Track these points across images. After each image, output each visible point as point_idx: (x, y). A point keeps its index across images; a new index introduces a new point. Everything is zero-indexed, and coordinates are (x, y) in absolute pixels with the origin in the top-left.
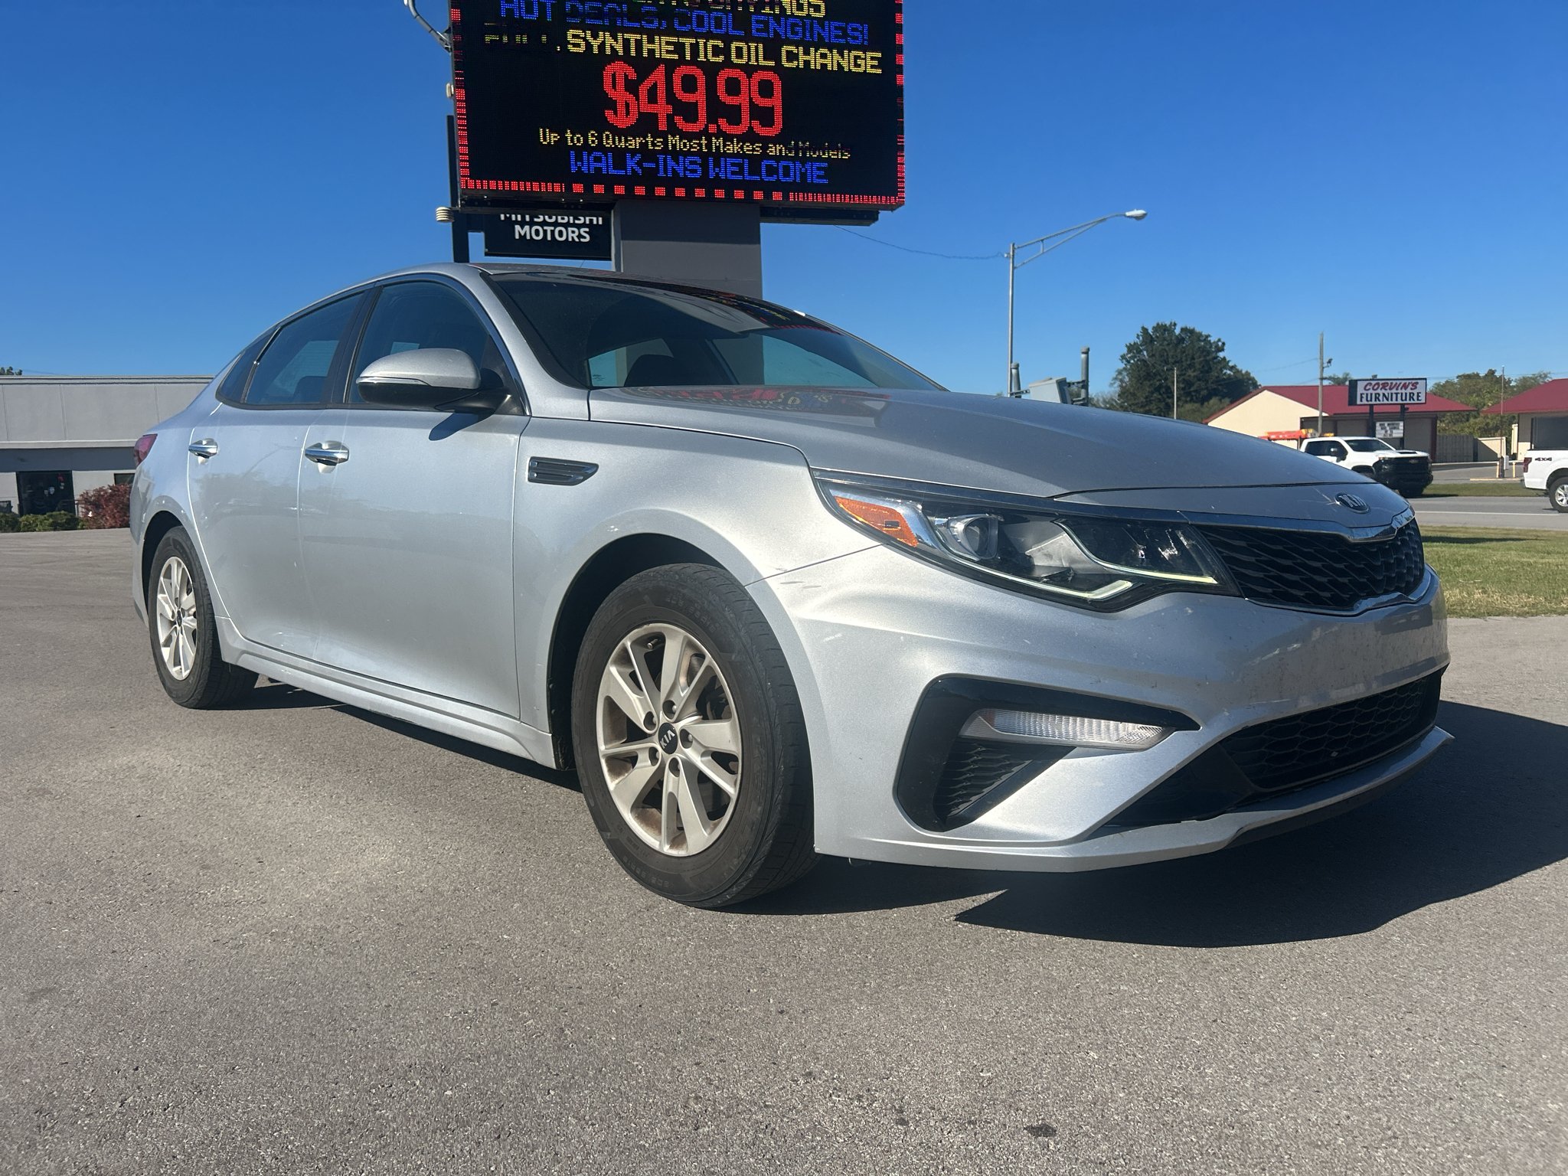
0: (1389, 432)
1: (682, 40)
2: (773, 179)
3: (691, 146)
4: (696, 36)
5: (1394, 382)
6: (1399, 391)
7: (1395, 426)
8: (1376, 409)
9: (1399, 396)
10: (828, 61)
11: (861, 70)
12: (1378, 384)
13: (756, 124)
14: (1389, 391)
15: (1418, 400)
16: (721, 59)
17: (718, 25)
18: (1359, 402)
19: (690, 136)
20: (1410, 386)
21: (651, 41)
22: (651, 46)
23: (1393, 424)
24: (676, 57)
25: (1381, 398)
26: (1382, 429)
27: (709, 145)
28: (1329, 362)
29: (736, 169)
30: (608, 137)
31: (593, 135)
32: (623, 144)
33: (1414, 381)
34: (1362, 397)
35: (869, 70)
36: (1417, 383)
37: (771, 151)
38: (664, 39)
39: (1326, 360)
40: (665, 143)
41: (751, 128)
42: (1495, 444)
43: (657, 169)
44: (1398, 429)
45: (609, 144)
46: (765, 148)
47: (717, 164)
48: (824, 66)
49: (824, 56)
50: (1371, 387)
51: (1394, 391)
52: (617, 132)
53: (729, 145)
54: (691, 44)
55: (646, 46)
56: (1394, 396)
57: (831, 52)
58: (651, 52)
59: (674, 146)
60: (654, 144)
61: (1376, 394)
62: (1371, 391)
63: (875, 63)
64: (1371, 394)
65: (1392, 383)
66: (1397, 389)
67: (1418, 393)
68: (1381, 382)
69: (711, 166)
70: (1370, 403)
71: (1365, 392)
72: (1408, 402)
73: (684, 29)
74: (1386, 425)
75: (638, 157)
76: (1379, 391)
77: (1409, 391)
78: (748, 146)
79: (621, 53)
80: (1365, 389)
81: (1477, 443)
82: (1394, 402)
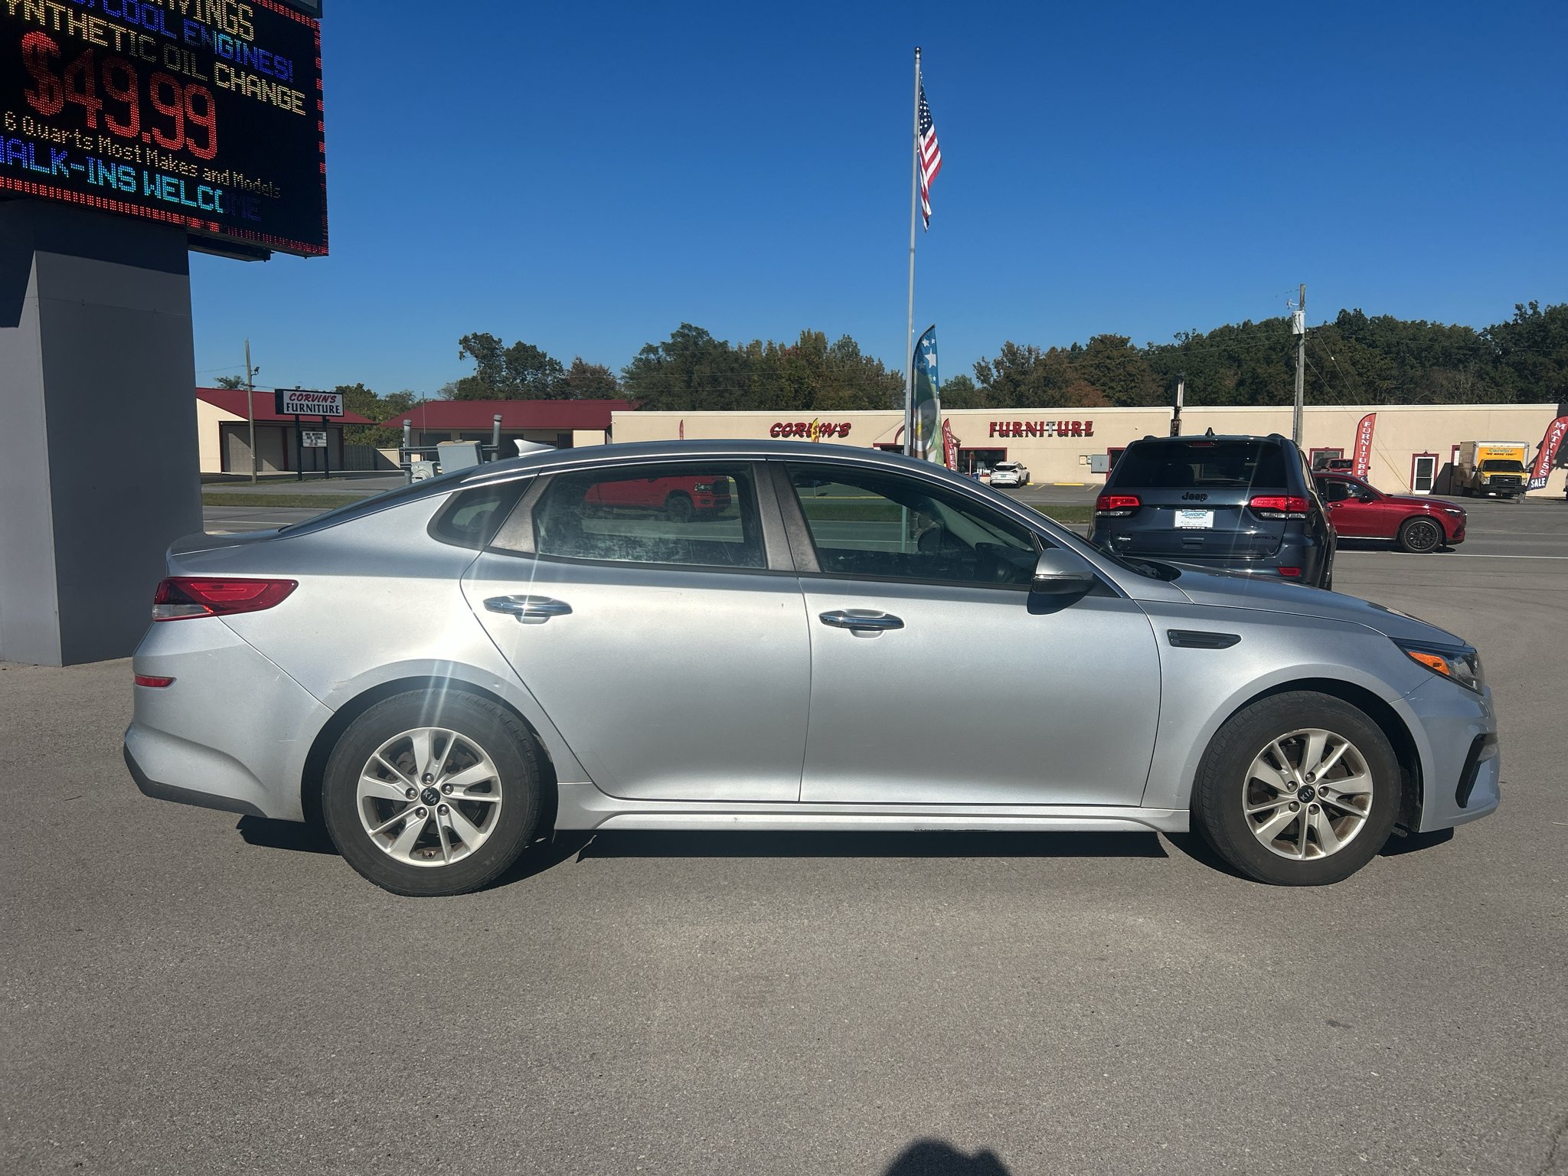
0: (314, 441)
1: (112, 26)
2: (209, 207)
3: (124, 153)
4: (128, 26)
5: (316, 394)
6: (320, 403)
7: (319, 436)
8: (301, 418)
9: (321, 407)
10: (258, 90)
11: (287, 107)
12: (301, 395)
13: (190, 142)
14: (311, 403)
15: (337, 412)
16: (153, 59)
17: (150, 21)
18: (285, 412)
19: (123, 141)
20: (330, 399)
21: (77, 17)
22: (78, 24)
23: (317, 434)
24: (105, 44)
25: (305, 408)
26: (308, 438)
27: (143, 156)
28: (257, 370)
29: (172, 190)
30: (28, 125)
31: (10, 117)
32: (46, 134)
33: (332, 395)
34: (288, 407)
35: (295, 110)
36: (335, 397)
37: (207, 177)
38: (93, 20)
39: (253, 369)
40: (95, 143)
41: (186, 146)
42: (392, 455)
43: (86, 175)
44: (322, 439)
45: (30, 131)
46: (200, 171)
47: (152, 181)
48: (254, 94)
49: (253, 83)
50: (296, 398)
51: (316, 402)
52: (39, 118)
53: (164, 161)
54: (121, 33)
55: (72, 23)
56: (317, 407)
57: (261, 81)
58: (78, 30)
59: (105, 149)
60: (82, 143)
61: (300, 404)
62: (296, 402)
63: (300, 103)
64: (296, 404)
65: (313, 395)
66: (318, 401)
67: (337, 406)
68: (304, 393)
69: (146, 183)
70: (296, 413)
71: (291, 402)
72: (329, 414)
73: (113, 13)
74: (311, 435)
75: (65, 154)
76: (302, 402)
77: (328, 403)
78: (183, 166)
79: (43, 22)
80: (290, 399)
81: (377, 455)
82: (317, 413)
